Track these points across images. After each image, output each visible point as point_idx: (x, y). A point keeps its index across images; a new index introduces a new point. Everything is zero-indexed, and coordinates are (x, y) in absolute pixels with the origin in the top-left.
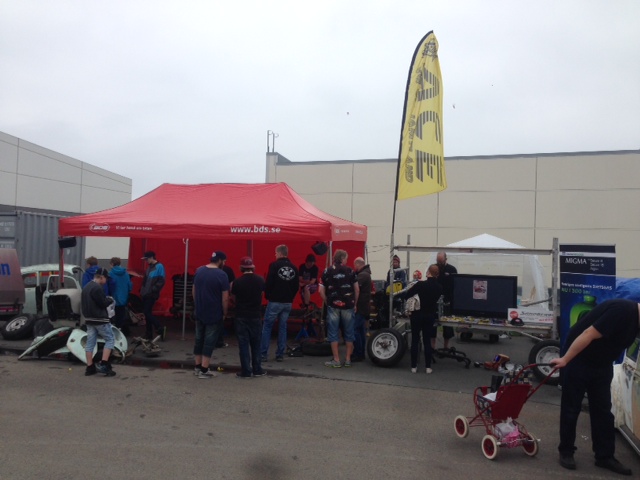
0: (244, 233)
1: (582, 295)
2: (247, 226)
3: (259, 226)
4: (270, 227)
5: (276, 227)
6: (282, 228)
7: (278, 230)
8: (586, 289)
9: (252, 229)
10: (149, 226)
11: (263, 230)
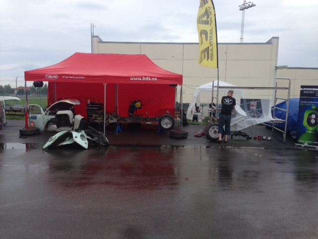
0: (137, 80)
1: (311, 106)
2: (139, 77)
3: (146, 77)
4: (151, 77)
5: (154, 77)
6: (158, 78)
7: (156, 79)
8: (313, 104)
9: (142, 78)
10: (83, 76)
11: (147, 79)
